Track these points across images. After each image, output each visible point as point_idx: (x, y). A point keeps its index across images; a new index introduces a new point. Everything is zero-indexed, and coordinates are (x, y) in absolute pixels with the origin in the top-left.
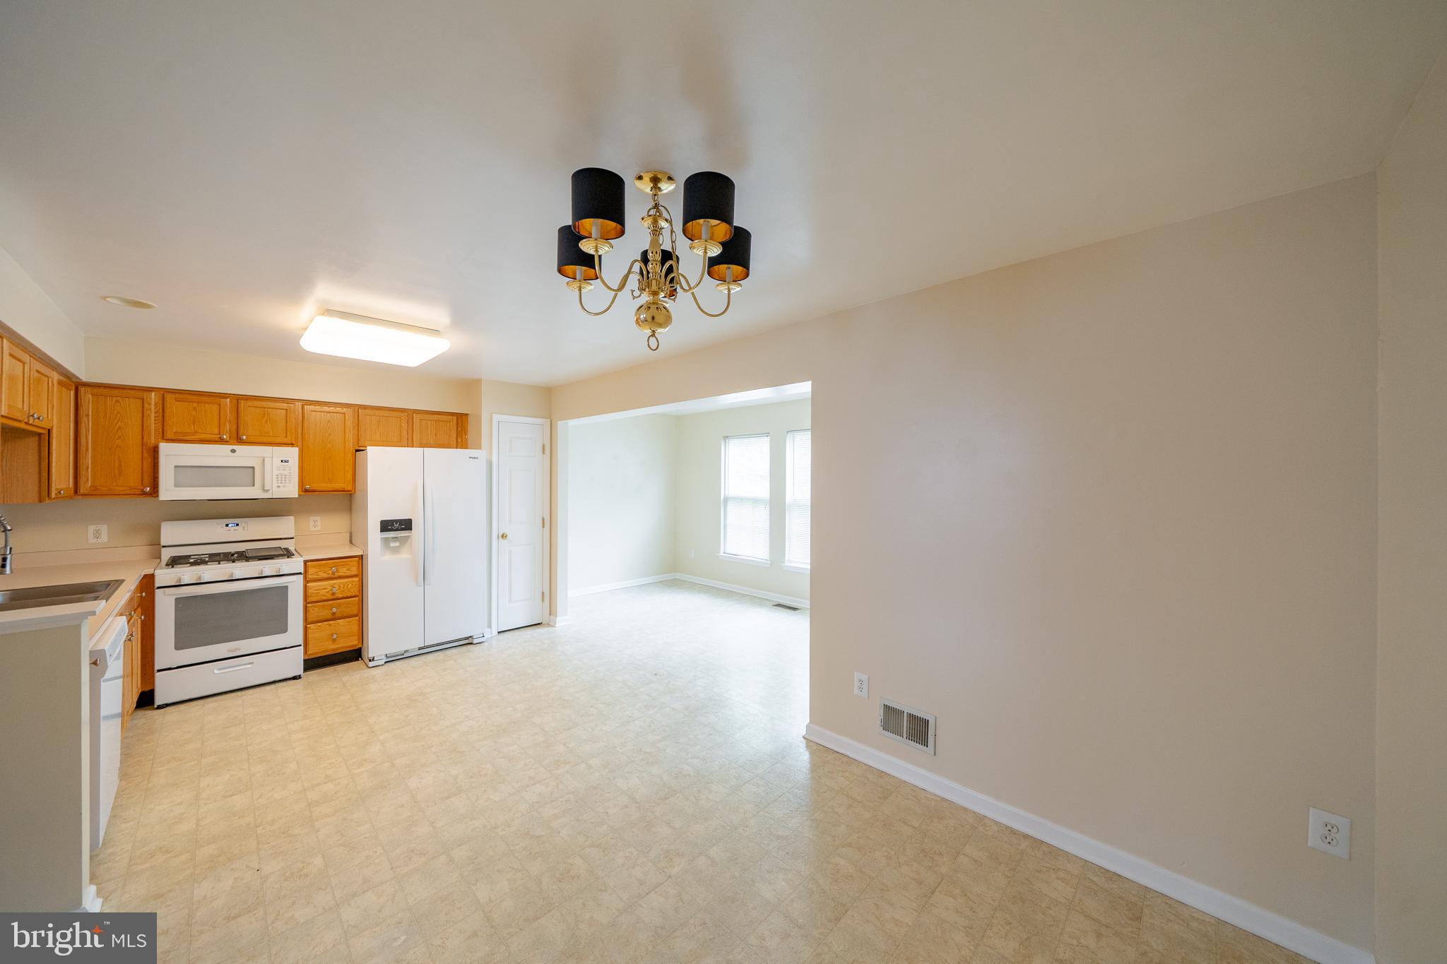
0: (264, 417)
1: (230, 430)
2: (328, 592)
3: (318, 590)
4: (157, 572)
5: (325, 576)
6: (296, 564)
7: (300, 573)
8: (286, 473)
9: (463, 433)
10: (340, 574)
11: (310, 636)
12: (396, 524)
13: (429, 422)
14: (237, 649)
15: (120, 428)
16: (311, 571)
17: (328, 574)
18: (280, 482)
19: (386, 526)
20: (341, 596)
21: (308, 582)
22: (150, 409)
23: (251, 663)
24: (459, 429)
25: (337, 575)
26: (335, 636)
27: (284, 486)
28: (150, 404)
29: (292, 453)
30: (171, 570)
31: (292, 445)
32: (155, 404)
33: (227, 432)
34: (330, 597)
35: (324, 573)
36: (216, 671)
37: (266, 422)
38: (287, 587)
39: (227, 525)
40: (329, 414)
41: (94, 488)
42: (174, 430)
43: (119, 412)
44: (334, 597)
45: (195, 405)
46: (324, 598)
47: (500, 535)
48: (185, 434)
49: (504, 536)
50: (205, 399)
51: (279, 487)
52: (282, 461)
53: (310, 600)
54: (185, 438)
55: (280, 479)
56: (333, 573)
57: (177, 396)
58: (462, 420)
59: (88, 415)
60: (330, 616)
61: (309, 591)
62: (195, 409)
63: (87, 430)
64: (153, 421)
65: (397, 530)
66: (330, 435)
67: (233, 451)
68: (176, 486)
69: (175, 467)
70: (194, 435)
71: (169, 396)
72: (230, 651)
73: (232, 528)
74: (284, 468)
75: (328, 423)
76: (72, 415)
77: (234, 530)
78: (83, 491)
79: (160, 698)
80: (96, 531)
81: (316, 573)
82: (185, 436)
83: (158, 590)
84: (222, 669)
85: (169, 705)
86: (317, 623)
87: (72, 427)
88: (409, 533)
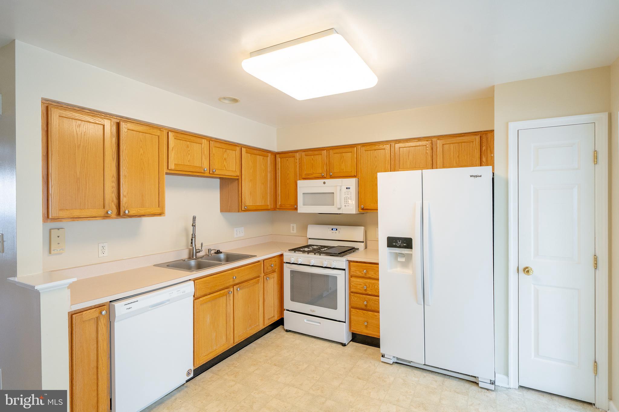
0: (341, 159)
1: (326, 170)
2: (362, 288)
3: (357, 284)
4: (285, 254)
5: (360, 274)
6: (341, 262)
7: (344, 270)
8: (349, 196)
9: (489, 151)
10: (370, 276)
11: (352, 317)
12: (399, 242)
13: (452, 146)
14: (314, 311)
15: (288, 174)
16: (353, 269)
17: (362, 274)
18: (346, 202)
19: (392, 242)
20: (370, 293)
21: (351, 276)
22: (297, 163)
23: (320, 323)
24: (484, 148)
25: (368, 276)
26: (366, 324)
27: (348, 206)
28: (297, 160)
29: (352, 182)
30: (292, 254)
31: (354, 176)
32: (299, 159)
33: (325, 171)
34: (364, 292)
35: (360, 272)
36: (305, 321)
37: (342, 162)
38: (336, 277)
39: (332, 229)
40: (375, 151)
41: (281, 205)
42: (306, 173)
43: (288, 165)
44: (366, 293)
45: (313, 156)
46: (360, 291)
47: (521, 269)
48: (308, 174)
49: (527, 270)
50: (316, 153)
51: (345, 206)
52: (347, 188)
53: (352, 290)
54: (309, 177)
55: (346, 201)
56: (365, 274)
57: (307, 153)
58: (487, 138)
59: (279, 169)
60: (364, 307)
61: (352, 283)
62: (313, 159)
63: (279, 176)
64: (298, 169)
65: (400, 247)
66: (376, 167)
67: (324, 183)
68: (304, 205)
69: (303, 194)
70: (312, 175)
71: (303, 153)
72: (311, 311)
73: (334, 231)
74: (348, 193)
75: (375, 158)
76: (269, 169)
77: (335, 233)
78: (278, 207)
79: (287, 326)
80: (293, 227)
81: (355, 271)
82: (308, 176)
83: (284, 264)
84: (308, 320)
85: (290, 331)
86: (357, 310)
87: (269, 175)
88: (412, 251)
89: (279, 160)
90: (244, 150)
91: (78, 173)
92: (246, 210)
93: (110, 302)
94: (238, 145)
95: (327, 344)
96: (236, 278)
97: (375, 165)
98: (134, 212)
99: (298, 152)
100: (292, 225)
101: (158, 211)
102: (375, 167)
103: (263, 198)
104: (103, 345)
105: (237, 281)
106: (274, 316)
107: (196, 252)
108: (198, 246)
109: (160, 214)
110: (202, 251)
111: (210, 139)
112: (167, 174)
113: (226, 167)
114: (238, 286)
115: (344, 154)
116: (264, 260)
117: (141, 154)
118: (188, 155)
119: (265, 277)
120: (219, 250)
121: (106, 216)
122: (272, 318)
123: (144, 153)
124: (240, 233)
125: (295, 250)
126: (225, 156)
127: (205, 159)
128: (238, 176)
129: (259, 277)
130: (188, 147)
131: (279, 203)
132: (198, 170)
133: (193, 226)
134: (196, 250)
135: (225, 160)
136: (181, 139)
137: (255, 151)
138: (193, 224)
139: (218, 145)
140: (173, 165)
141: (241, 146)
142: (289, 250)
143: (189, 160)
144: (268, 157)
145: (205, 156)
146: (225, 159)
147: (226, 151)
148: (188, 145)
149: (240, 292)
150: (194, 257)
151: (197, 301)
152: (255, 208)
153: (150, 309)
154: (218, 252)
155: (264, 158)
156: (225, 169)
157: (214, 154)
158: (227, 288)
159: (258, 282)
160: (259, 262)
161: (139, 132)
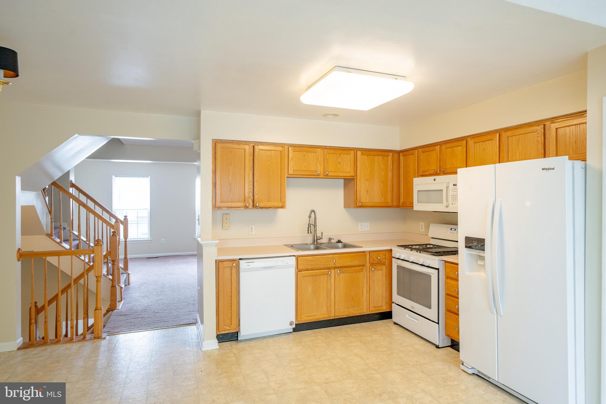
0: (452, 154)
1: (440, 166)
3: (449, 286)
4: (394, 249)
6: (434, 261)
7: (438, 269)
8: (455, 193)
11: (447, 320)
12: (475, 242)
14: (413, 308)
15: (409, 171)
16: (448, 270)
17: (455, 275)
18: (453, 200)
19: (468, 242)
21: (447, 278)
22: (416, 160)
23: (418, 320)
27: (455, 204)
28: (415, 157)
30: (402, 250)
32: (417, 156)
33: (438, 167)
34: (456, 295)
38: (430, 276)
39: (451, 229)
41: (403, 203)
42: (422, 170)
43: (409, 163)
45: (428, 153)
46: (451, 294)
48: (425, 171)
50: (431, 149)
51: (452, 204)
52: (454, 185)
55: (453, 198)
57: (423, 149)
59: (401, 167)
60: (456, 311)
62: (428, 156)
63: (401, 174)
64: (417, 167)
65: (476, 248)
67: (435, 180)
68: (418, 202)
69: (418, 191)
70: (427, 172)
71: (421, 150)
72: (412, 307)
73: (453, 231)
74: (455, 190)
75: (484, 150)
76: (390, 168)
77: (454, 233)
78: (401, 204)
79: (395, 318)
80: (422, 225)
81: (450, 272)
82: (425, 173)
83: (393, 258)
84: (409, 316)
85: (397, 324)
86: (451, 313)
87: (390, 174)
88: (484, 253)
89: (402, 158)
90: (359, 153)
91: (230, 180)
92: (361, 207)
93: (240, 259)
94: (353, 149)
95: (423, 342)
96: (336, 261)
97: (484, 159)
98: (263, 205)
99: (417, 149)
100: (421, 223)
101: (280, 204)
102: (483, 160)
103: (382, 196)
104: (234, 285)
105: (338, 265)
106: (382, 306)
107: (317, 240)
108: (319, 234)
109: (282, 207)
110: (322, 239)
111: (325, 148)
112: (287, 177)
113: (340, 169)
114: (339, 269)
115: (455, 148)
116: (370, 252)
117: (268, 166)
118: (304, 162)
119: (370, 267)
120: (340, 240)
121: (246, 207)
122: (379, 307)
123: (270, 164)
124: (365, 227)
125: (405, 247)
126: (339, 160)
127: (319, 164)
128: (354, 176)
129: (364, 266)
130: (305, 156)
131: (402, 201)
132: (312, 173)
133: (309, 217)
134: (317, 237)
135: (339, 164)
136: (298, 151)
137: (372, 153)
138: (309, 216)
139: (331, 151)
140: (292, 171)
141: (356, 150)
142: (398, 246)
143: (305, 166)
144: (388, 156)
145: (319, 162)
146: (339, 162)
147: (340, 156)
148: (304, 154)
149: (341, 275)
150: (316, 243)
151: (299, 272)
152: (371, 204)
153: (262, 269)
154: (339, 242)
155: (383, 158)
156: (338, 171)
157: (328, 160)
158: (329, 268)
159: (362, 270)
160: (364, 252)
161: (267, 150)
